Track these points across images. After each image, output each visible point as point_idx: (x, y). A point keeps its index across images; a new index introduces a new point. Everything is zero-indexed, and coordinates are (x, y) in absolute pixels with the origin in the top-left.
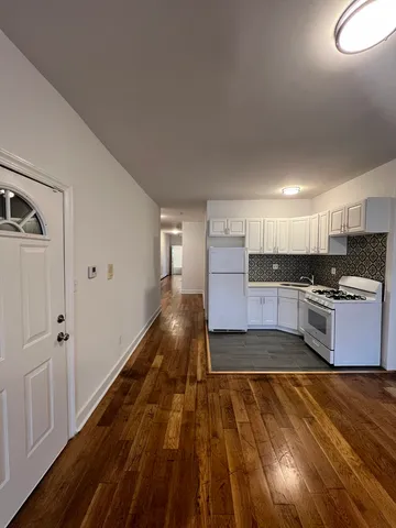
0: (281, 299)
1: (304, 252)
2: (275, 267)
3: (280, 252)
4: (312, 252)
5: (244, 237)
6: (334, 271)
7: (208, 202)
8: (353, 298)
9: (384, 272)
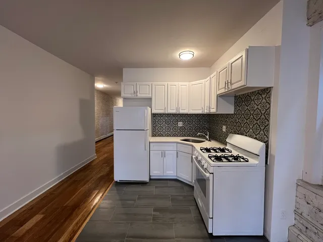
0: (180, 153)
1: (200, 112)
2: (180, 124)
3: (182, 112)
4: (206, 111)
5: (150, 99)
6: (224, 128)
7: (124, 70)
8: (236, 158)
9: (268, 131)
